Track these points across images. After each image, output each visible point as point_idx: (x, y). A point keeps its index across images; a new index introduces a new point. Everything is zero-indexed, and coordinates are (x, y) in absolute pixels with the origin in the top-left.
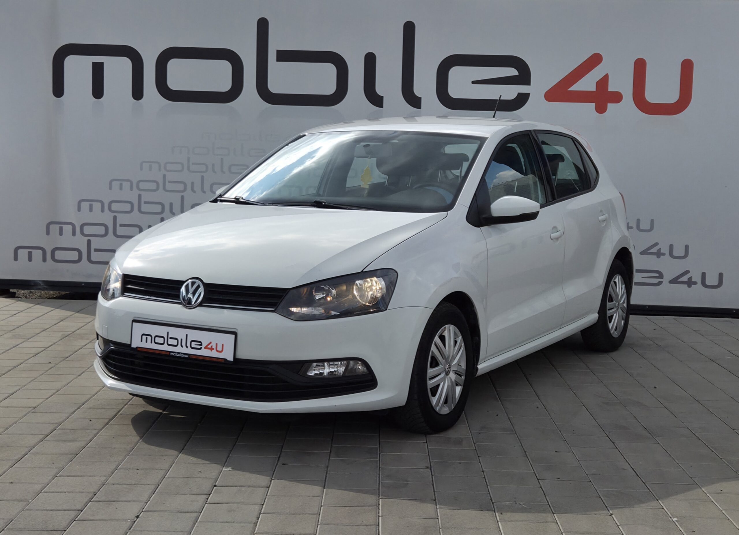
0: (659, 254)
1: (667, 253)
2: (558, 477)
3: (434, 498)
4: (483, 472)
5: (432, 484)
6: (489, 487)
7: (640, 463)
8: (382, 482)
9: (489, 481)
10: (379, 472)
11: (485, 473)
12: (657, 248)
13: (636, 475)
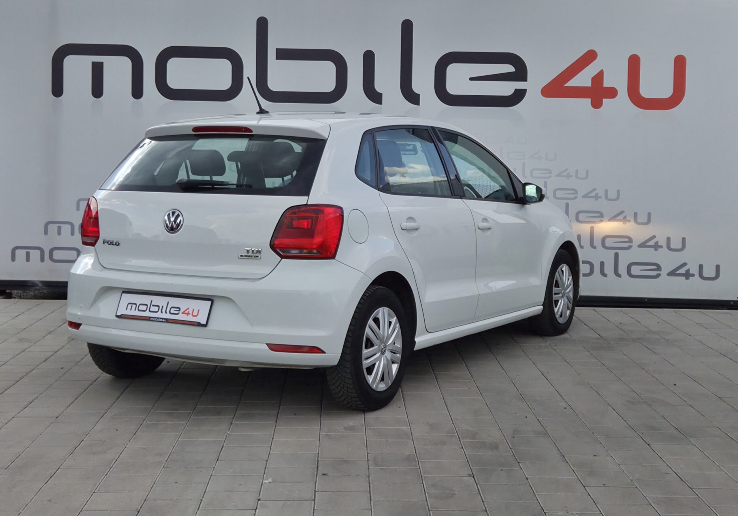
0: (656, 247)
1: (665, 246)
2: (604, 484)
3: (484, 509)
4: (527, 479)
5: (479, 493)
6: (536, 495)
7: (681, 466)
8: (428, 493)
9: (535, 489)
10: (422, 481)
11: (529, 480)
12: (654, 241)
13: (681, 480)
